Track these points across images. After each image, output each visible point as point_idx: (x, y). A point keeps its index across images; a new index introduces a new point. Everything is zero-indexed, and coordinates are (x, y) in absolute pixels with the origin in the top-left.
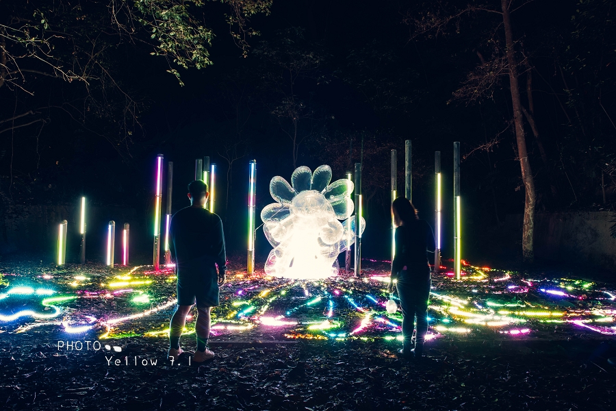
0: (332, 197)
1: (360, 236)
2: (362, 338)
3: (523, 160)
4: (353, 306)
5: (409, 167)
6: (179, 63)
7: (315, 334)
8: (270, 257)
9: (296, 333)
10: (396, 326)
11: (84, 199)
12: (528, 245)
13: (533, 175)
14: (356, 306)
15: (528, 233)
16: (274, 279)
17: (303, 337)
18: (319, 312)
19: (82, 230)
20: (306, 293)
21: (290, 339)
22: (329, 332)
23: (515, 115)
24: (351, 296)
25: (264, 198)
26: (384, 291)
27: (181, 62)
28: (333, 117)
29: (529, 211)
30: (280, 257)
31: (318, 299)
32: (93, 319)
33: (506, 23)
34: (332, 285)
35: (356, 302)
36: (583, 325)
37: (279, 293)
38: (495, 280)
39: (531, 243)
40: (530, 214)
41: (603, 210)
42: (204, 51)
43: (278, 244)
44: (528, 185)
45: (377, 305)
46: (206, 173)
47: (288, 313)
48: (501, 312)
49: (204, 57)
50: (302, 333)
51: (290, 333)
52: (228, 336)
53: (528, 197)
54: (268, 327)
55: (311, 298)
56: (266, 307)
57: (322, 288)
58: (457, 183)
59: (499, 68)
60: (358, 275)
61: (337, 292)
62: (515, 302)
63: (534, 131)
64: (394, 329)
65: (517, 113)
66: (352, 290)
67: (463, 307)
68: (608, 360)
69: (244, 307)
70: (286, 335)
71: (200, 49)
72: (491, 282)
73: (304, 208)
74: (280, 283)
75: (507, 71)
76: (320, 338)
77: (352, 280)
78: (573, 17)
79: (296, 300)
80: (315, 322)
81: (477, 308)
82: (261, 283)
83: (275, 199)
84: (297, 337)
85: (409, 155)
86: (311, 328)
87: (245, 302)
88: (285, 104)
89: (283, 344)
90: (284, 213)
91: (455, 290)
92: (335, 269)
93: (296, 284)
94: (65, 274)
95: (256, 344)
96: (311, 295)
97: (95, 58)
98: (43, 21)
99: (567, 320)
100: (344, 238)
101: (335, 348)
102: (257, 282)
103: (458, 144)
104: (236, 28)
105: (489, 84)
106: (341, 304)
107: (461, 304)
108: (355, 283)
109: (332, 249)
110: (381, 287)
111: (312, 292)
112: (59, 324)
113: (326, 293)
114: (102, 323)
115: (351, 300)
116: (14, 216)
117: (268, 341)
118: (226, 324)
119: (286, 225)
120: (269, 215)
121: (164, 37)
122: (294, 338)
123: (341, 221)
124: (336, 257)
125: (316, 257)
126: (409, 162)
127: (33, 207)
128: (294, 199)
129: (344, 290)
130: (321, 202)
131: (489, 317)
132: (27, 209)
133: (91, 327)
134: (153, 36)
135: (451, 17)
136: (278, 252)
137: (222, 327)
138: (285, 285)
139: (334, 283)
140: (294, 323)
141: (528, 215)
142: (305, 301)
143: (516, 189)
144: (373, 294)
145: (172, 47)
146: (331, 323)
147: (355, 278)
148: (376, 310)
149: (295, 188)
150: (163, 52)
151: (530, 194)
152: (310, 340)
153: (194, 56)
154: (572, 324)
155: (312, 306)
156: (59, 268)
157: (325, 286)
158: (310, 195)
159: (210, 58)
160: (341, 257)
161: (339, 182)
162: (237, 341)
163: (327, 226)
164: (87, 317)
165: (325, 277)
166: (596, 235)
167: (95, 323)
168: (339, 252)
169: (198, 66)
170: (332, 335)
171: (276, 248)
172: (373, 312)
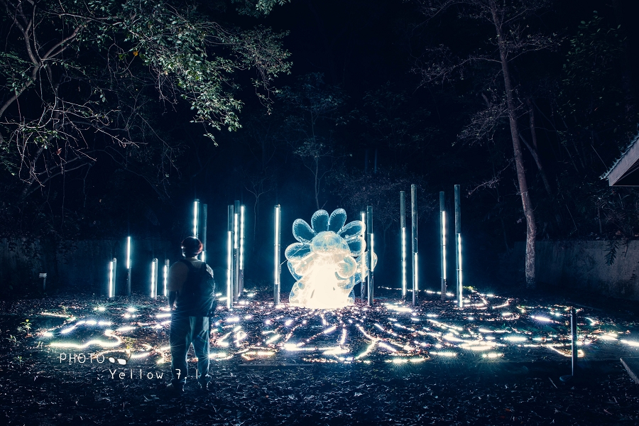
0: (347, 237)
1: (372, 270)
2: (365, 362)
3: (523, 194)
4: (362, 334)
5: (415, 208)
6: (213, 126)
7: (328, 358)
8: (294, 289)
9: (313, 358)
10: (395, 351)
11: (129, 238)
12: (529, 273)
13: (533, 208)
14: (365, 333)
15: (529, 261)
16: (297, 309)
17: (318, 361)
18: (333, 339)
19: (128, 264)
20: (324, 322)
21: (308, 362)
22: (339, 356)
23: (515, 154)
24: (361, 325)
25: (287, 239)
26: (391, 319)
27: (215, 125)
28: (351, 155)
29: (530, 241)
30: (303, 288)
31: (334, 328)
32: (149, 347)
33: (504, 70)
34: (347, 314)
35: (366, 330)
36: (553, 349)
37: (301, 323)
38: (494, 308)
39: (533, 271)
40: (532, 244)
41: (599, 240)
42: (235, 116)
43: (300, 277)
44: (529, 217)
45: (383, 333)
46: (236, 215)
47: (308, 340)
48: (488, 338)
49: (235, 121)
50: (318, 357)
51: (308, 358)
52: (258, 360)
53: (529, 228)
54: (291, 352)
55: (327, 327)
56: (290, 335)
57: (338, 318)
58: (458, 221)
59: (498, 113)
60: (371, 304)
61: (351, 321)
62: (504, 328)
63: (538, 164)
64: (393, 354)
65: (517, 151)
66: (364, 319)
67: (458, 334)
68: (560, 378)
69: (271, 335)
70: (305, 359)
71: (231, 115)
72: (489, 310)
73: (322, 247)
74: (303, 313)
75: (507, 114)
76: (332, 361)
77: (365, 309)
78: (564, 66)
79: (315, 329)
80: (330, 348)
81: (469, 334)
82: (286, 313)
83: (297, 239)
84: (313, 361)
85: (415, 197)
86: (325, 353)
87: (272, 331)
88: (306, 145)
89: (302, 367)
90: (305, 251)
91: (453, 318)
92: (351, 299)
93: (316, 314)
94: (116, 306)
95: (281, 367)
96: (328, 324)
97: (137, 111)
98: (101, 96)
99: (542, 345)
100: (359, 271)
101: (343, 370)
102: (282, 312)
103: (458, 187)
104: (261, 90)
105: (489, 128)
106: (353, 332)
107: (457, 330)
108: (367, 312)
109: (348, 282)
110: (389, 316)
111: (329, 322)
112: (123, 351)
113: (341, 322)
114: (157, 350)
115: (361, 329)
116: (64, 250)
117: (290, 365)
118: (257, 350)
119: (308, 261)
120: (292, 253)
121: (201, 106)
122: (311, 362)
123: (355, 258)
124: (352, 288)
125: (334, 289)
126: (415, 203)
127: (80, 242)
128: (314, 239)
129: (357, 319)
130: (337, 241)
131: (476, 342)
132: (74, 244)
133: (148, 354)
134: (192, 108)
135: (454, 66)
136: (300, 284)
137: (254, 353)
138: (306, 315)
139: (349, 312)
140: (312, 349)
141: (530, 245)
142: (323, 330)
143: (518, 222)
144: (381, 323)
145: (207, 113)
146: (342, 348)
147: (368, 308)
148: (381, 337)
149: (315, 229)
150: (200, 120)
151: (530, 225)
152: (323, 363)
153: (226, 121)
154: (545, 348)
155: (328, 334)
156: (110, 301)
157: (341, 315)
158: (328, 236)
159: (240, 122)
160: (357, 288)
161: (353, 223)
162: (265, 364)
163: (343, 262)
164: (143, 345)
165: (341, 307)
166: (593, 262)
167: (151, 350)
168: (354, 284)
169: (230, 129)
170: (342, 359)
171: (299, 281)
172: (378, 339)
